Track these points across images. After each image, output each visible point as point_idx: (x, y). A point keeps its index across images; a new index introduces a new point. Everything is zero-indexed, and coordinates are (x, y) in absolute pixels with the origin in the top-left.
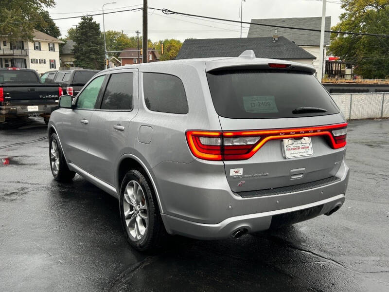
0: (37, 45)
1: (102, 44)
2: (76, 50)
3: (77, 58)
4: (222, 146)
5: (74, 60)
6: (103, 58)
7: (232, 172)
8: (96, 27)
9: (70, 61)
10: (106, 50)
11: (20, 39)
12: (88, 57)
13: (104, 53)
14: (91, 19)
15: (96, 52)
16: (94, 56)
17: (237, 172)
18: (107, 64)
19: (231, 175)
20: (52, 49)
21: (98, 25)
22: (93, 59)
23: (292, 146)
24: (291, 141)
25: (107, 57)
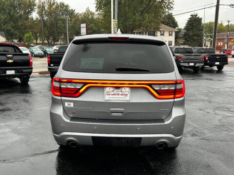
0: (162, 33)
1: (202, 30)
2: (185, 35)
3: (186, 39)
4: (60, 87)
5: (184, 41)
6: (202, 39)
7: (66, 104)
8: (199, 20)
9: (181, 41)
10: (204, 34)
11: (153, 30)
12: (192, 39)
13: (203, 36)
14: (196, 15)
15: (197, 35)
16: (195, 38)
17: (70, 105)
18: (204, 42)
19: (66, 106)
20: (170, 35)
21: (201, 19)
22: (195, 40)
23: (112, 93)
24: (112, 89)
25: (205, 38)
